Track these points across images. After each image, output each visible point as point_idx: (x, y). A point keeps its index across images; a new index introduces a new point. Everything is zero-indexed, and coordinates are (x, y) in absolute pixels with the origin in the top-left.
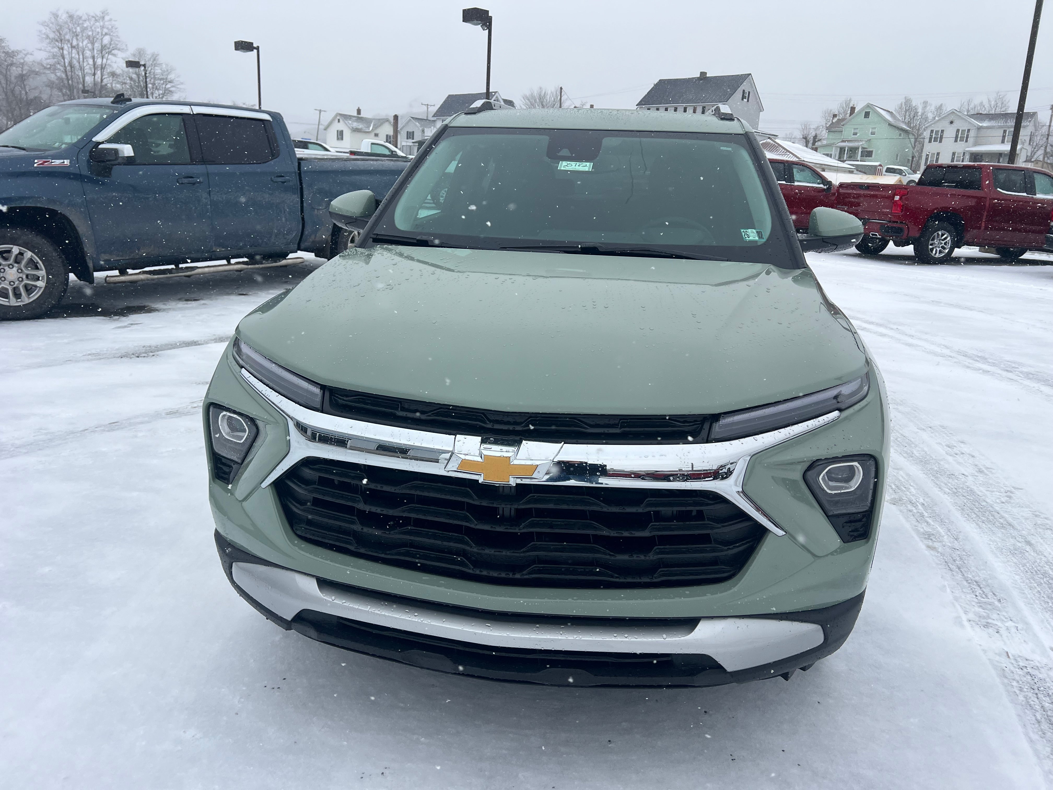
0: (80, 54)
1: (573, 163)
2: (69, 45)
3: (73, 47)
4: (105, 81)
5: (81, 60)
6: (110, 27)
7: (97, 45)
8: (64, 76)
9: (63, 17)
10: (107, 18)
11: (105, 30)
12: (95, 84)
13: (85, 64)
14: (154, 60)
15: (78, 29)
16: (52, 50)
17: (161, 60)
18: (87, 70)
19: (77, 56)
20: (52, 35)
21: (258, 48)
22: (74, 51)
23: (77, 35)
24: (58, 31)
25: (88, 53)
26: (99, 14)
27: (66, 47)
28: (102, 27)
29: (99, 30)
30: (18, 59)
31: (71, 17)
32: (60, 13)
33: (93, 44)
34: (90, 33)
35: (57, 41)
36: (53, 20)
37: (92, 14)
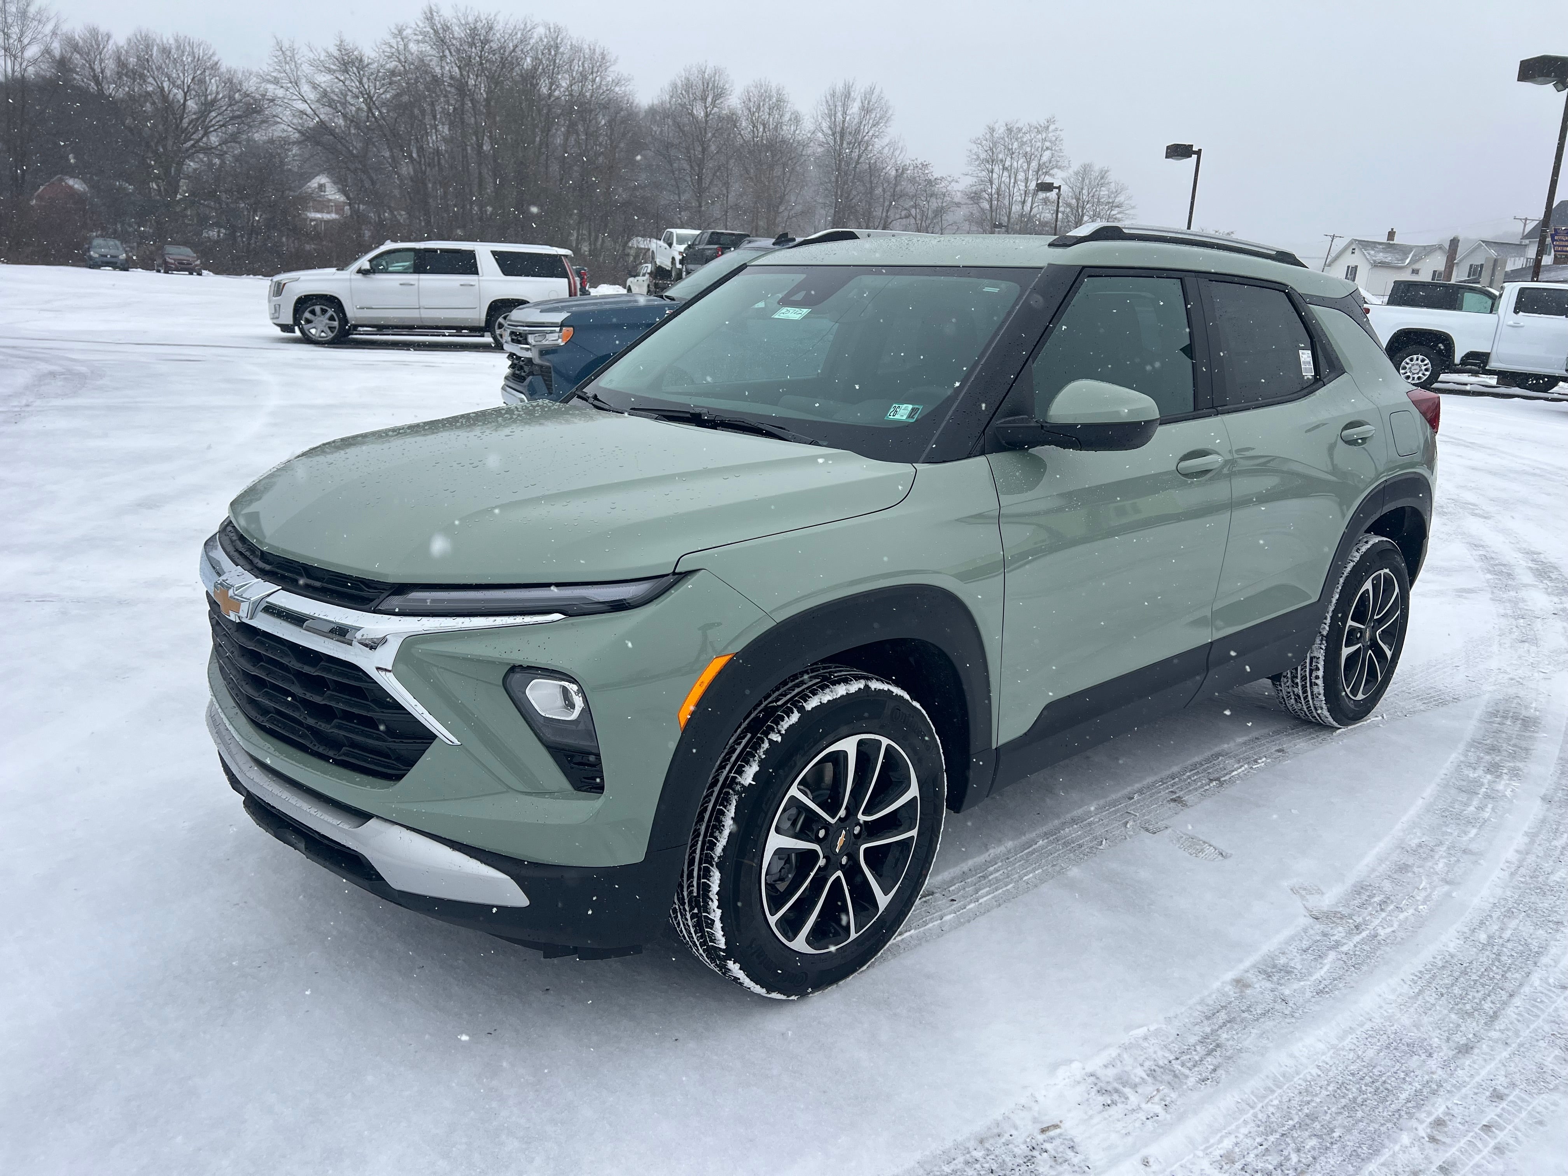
0: (1013, 176)
1: (791, 309)
2: (1001, 167)
3: (1004, 169)
4: (1035, 211)
5: (1012, 184)
6: (1054, 139)
7: (1034, 165)
8: (988, 207)
9: (1001, 130)
10: (1052, 127)
11: (1047, 144)
12: (1022, 215)
13: (1015, 190)
14: (1102, 178)
15: (1016, 145)
16: (980, 175)
17: (1112, 177)
18: (1018, 198)
19: (1008, 180)
20: (983, 156)
21: (1198, 153)
22: (1006, 174)
23: (1013, 153)
24: (991, 149)
25: (1021, 176)
26: (1043, 122)
27: (996, 169)
28: (1044, 140)
29: (1039, 144)
30: (940, 187)
31: (1010, 130)
32: (996, 126)
33: (1029, 163)
34: (1028, 149)
35: (988, 162)
36: (988, 136)
37: (1035, 124)
